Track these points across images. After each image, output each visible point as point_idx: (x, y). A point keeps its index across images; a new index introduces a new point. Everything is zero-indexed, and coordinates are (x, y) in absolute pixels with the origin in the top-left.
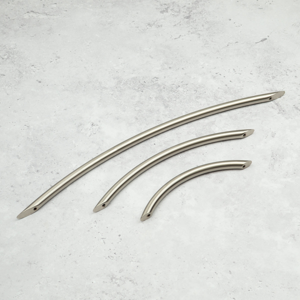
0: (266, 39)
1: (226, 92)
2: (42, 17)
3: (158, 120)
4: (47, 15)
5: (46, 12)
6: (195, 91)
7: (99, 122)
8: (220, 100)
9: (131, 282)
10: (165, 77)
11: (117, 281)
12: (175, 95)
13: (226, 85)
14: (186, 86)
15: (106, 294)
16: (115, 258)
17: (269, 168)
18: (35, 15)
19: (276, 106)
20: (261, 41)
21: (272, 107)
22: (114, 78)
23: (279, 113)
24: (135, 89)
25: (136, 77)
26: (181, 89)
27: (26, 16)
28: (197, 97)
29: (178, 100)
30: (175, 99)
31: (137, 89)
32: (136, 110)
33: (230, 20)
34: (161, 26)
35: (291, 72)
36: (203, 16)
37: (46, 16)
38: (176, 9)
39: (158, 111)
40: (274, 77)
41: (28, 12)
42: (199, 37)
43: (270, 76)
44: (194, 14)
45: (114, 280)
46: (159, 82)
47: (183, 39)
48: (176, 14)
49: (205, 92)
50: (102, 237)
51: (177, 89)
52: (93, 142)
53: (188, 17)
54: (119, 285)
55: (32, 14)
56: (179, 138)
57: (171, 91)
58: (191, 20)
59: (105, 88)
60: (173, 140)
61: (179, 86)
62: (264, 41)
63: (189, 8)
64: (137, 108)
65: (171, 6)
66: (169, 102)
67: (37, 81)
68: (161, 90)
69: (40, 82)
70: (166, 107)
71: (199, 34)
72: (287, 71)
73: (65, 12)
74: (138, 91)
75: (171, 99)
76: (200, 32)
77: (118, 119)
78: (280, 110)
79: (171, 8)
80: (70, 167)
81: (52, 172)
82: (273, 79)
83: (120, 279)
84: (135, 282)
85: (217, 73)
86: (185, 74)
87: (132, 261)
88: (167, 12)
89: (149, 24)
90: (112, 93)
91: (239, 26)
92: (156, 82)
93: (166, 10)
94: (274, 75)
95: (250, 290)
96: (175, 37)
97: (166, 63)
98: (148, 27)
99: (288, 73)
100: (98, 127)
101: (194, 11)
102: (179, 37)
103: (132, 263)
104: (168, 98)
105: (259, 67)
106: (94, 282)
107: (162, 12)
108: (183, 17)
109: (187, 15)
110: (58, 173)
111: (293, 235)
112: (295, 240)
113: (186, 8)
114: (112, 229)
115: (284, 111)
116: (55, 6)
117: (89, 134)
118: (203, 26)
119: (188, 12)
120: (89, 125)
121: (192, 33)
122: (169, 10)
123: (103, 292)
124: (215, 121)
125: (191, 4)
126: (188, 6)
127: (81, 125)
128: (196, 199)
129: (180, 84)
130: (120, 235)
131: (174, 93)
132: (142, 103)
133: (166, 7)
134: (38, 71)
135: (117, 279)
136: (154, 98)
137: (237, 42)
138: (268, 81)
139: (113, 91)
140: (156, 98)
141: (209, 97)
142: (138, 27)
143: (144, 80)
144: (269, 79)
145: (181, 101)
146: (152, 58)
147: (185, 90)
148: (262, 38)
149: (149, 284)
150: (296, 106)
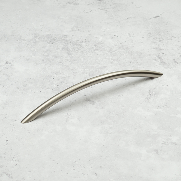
0: (159, 16)
1: (119, 48)
6: (95, 45)
7: (13, 61)
8: (114, 53)
9: (7, 176)
10: (73, 35)
12: (78, 47)
13: (121, 43)
14: (88, 42)
17: (145, 101)
20: (155, 17)
21: (155, 60)
22: (32, 34)
23: (160, 64)
24: (47, 42)
25: (50, 35)
26: (84, 44)
28: (95, 50)
29: (79, 51)
30: (77, 50)
31: (48, 41)
32: (44, 55)
33: (133, 3)
34: (78, 4)
35: (175, 38)
39: (62, 57)
40: (161, 40)
42: (106, 12)
43: (158, 40)
46: (68, 39)
47: (93, 13)
49: (103, 47)
51: (81, 44)
52: (4, 74)
56: (74, 75)
57: (76, 44)
58: (102, 2)
61: (83, 42)
62: (157, 18)
64: (46, 54)
66: (72, 51)
70: (69, 54)
71: (107, 11)
72: (172, 37)
74: (49, 43)
75: (74, 50)
76: (107, 9)
77: (28, 60)
78: (161, 62)
82: (160, 41)
84: (11, 176)
86: (90, 34)
87: (13, 160)
90: (28, 43)
91: (139, 7)
92: (65, 38)
94: (161, 39)
96: (87, 11)
97: (76, 27)
98: (67, 4)
99: (173, 38)
100: (11, 64)
102: (90, 12)
103: (12, 161)
104: (72, 49)
111: (157, 150)
112: (158, 154)
114: (2, 136)
115: (164, 63)
117: (3, 69)
118: (111, 5)
120: (4, 63)
121: (101, 10)
124: (106, 66)
128: (78, 119)
130: (7, 140)
131: (77, 46)
132: (50, 51)
136: (61, 48)
137: (135, 17)
138: (156, 43)
140: (63, 48)
141: (105, 50)
142: (60, 4)
143: (56, 37)
144: (156, 41)
145: (82, 52)
146: (66, 23)
147: (87, 45)
148: (156, 15)
149: (23, 178)
150: (175, 60)
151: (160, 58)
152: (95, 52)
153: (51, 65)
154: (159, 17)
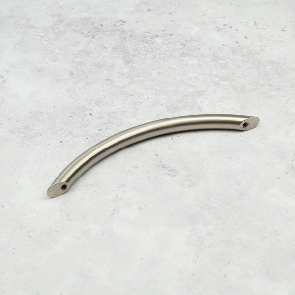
3: (108, 80)
59: (33, 27)
60: (125, 111)
68: (125, 39)
129: (160, 34)
139: (45, 32)
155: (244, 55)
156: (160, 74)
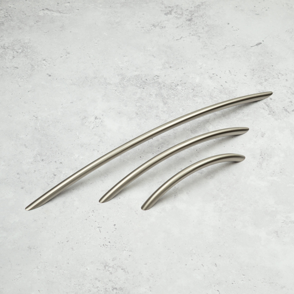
0: (261, 43)
1: (221, 92)
2: (55, 14)
3: (157, 116)
4: (60, 12)
5: (60, 10)
6: (192, 89)
7: (102, 115)
8: (215, 99)
9: (123, 271)
10: (165, 76)
11: (110, 269)
12: (174, 93)
13: (222, 85)
14: (184, 85)
15: (99, 281)
16: (109, 246)
17: (258, 167)
18: (49, 13)
19: (267, 107)
20: (257, 45)
21: (263, 108)
22: (118, 75)
23: (269, 114)
24: (137, 86)
25: (139, 75)
26: (179, 88)
27: (41, 13)
28: (194, 96)
29: (176, 98)
30: (173, 97)
31: (139, 85)
32: (136, 106)
33: (229, 24)
34: (165, 27)
35: (283, 75)
36: (204, 19)
37: (59, 14)
38: (179, 12)
39: (157, 107)
40: (267, 80)
41: (43, 10)
42: (199, 39)
43: (263, 79)
44: (195, 17)
45: (107, 268)
46: (160, 80)
47: (184, 40)
48: (179, 16)
49: (202, 91)
50: (99, 226)
51: (176, 88)
52: (95, 135)
53: (190, 20)
54: (111, 273)
55: (46, 11)
57: (171, 89)
58: (193, 23)
59: (109, 84)
61: (178, 85)
62: (259, 46)
63: (191, 11)
64: (138, 104)
65: (175, 9)
66: (167, 99)
67: (48, 74)
68: (161, 88)
69: (50, 76)
70: (165, 104)
71: (199, 37)
72: (279, 75)
73: (77, 11)
74: (140, 88)
75: (170, 96)
76: (200, 35)
77: (119, 113)
78: (270, 112)
79: (174, 11)
80: (72, 158)
81: (55, 162)
82: (265, 81)
83: (113, 267)
84: (126, 270)
85: (213, 74)
86: (184, 73)
87: (125, 250)
88: (171, 14)
89: (153, 25)
90: (115, 89)
91: (237, 30)
92: (157, 80)
93: (170, 13)
94: (266, 78)
95: (234, 283)
96: (177, 39)
97: (167, 63)
98: (152, 27)
99: (280, 77)
100: (100, 120)
101: (196, 14)
102: (181, 39)
103: (125, 252)
104: (167, 95)
105: (253, 70)
106: (88, 269)
107: (166, 14)
108: (185, 20)
109: (189, 18)
110: (61, 163)
111: (277, 232)
112: (278, 236)
113: (188, 11)
114: (108, 219)
115: (274, 112)
116: (68, 4)
117: (92, 127)
119: (190, 15)
120: (93, 119)
121: (192, 35)
122: (173, 13)
123: (96, 279)
125: (193, 7)
126: (190, 9)
127: (85, 118)
129: (179, 83)
130: (115, 225)
131: (172, 91)
132: (143, 100)
133: (170, 9)
134: (49, 65)
135: (110, 267)
136: (154, 95)
137: (234, 45)
138: (261, 84)
139: (117, 86)
140: (156, 95)
141: (205, 96)
142: (143, 28)
143: (146, 78)
144: (262, 81)
145: (179, 99)
146: (155, 57)
147: (183, 89)
148: (257, 42)
149: (140, 273)
150: (286, 108)
151: (268, 106)
152: (194, 99)
153: (146, 120)
154: (261, 45)
155: (227, 94)
156: (184, 110)
